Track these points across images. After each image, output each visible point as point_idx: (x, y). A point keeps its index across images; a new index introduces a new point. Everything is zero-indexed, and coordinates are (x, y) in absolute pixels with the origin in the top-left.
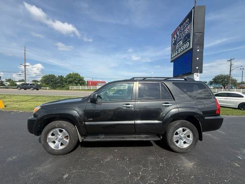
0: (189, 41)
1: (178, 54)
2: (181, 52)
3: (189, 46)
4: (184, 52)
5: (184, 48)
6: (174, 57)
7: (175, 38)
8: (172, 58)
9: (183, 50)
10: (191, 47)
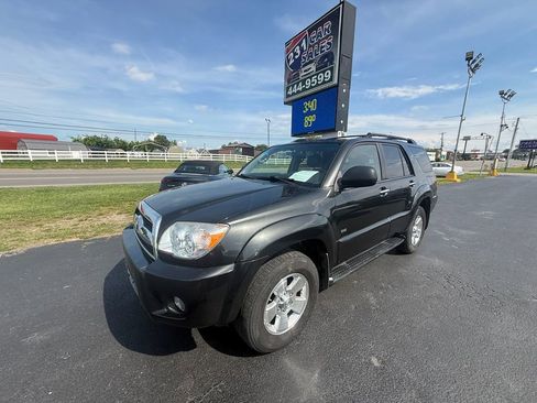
0: (332, 69)
1: (304, 90)
2: (311, 87)
3: (331, 80)
4: (319, 88)
5: (319, 80)
6: (294, 94)
7: (295, 54)
8: (288, 96)
9: (318, 85)
10: (335, 82)
